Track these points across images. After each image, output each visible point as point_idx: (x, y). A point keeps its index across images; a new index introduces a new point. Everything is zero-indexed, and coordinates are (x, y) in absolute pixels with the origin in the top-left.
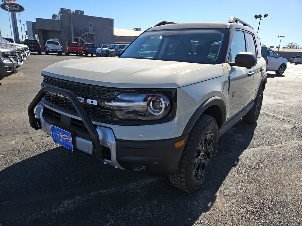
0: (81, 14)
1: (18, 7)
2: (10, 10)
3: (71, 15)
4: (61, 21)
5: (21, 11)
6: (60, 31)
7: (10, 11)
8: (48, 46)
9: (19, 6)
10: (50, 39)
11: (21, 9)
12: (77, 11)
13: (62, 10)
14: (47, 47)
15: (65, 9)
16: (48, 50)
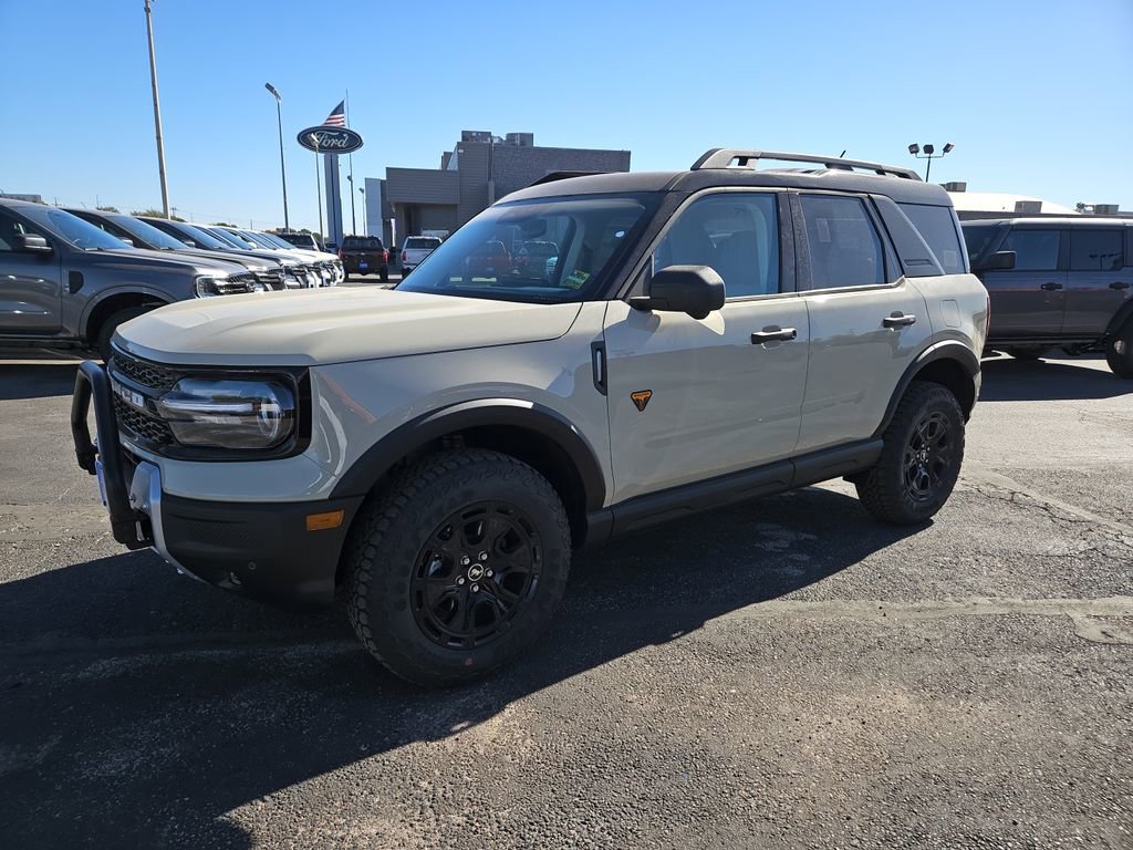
0: (523, 143)
1: (344, 138)
2: (322, 149)
3: (490, 151)
4: (460, 173)
5: (353, 150)
6: (455, 206)
7: (320, 151)
8: (408, 255)
9: (349, 135)
10: (424, 232)
11: (354, 142)
12: (511, 137)
13: (466, 135)
14: (404, 259)
15: (474, 134)
16: (406, 267)
